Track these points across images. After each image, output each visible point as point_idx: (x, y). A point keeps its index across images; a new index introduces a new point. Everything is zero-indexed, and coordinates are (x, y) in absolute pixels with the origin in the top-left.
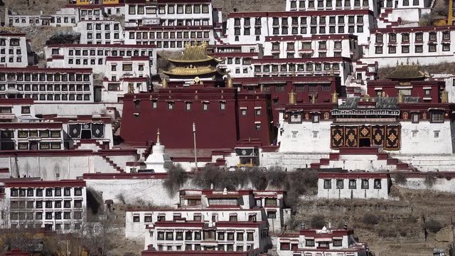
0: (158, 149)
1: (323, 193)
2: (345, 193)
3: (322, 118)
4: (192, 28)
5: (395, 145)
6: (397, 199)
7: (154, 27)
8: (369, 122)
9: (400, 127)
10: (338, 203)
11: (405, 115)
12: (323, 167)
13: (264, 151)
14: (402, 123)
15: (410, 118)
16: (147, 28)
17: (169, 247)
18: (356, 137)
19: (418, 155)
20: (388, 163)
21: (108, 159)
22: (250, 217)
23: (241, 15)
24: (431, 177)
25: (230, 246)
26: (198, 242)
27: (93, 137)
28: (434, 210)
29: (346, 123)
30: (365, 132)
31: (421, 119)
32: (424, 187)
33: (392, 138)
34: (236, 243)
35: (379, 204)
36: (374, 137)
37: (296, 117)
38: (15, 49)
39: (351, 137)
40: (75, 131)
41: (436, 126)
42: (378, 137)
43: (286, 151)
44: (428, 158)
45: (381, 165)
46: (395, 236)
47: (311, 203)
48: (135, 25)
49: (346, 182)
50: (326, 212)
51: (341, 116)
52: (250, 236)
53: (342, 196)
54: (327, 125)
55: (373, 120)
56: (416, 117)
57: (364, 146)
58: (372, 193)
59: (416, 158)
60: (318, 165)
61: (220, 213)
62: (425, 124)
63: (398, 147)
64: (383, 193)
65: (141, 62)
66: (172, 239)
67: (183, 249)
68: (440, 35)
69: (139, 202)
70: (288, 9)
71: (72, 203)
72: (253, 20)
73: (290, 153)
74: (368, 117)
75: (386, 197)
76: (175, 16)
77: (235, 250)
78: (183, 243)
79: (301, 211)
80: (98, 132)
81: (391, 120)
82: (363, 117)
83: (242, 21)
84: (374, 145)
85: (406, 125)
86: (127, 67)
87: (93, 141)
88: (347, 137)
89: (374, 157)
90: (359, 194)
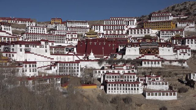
0: (92, 54)
1: (144, 65)
2: (150, 66)
3: (137, 46)
4: (84, 28)
5: (158, 53)
6: (164, 67)
7: (75, 28)
8: (150, 47)
9: (158, 48)
10: (149, 68)
11: (160, 46)
12: (139, 59)
13: (119, 55)
14: (159, 47)
15: (161, 46)
16: (73, 28)
17: (113, 80)
18: (147, 51)
19: (164, 56)
20: (158, 58)
21: (77, 57)
22: (128, 72)
23: (95, 25)
24: (171, 61)
25: (128, 80)
26: (118, 79)
27: (72, 51)
28: (174, 70)
29: (144, 47)
30: (149, 50)
31: (164, 46)
32: (169, 64)
33: (157, 51)
34: (129, 79)
35: (160, 68)
36: (152, 51)
37: (130, 46)
38: (43, 31)
39: (146, 51)
40: (67, 49)
41: (169, 48)
42: (153, 51)
43: (127, 55)
44: (168, 56)
45: (156, 58)
46: (168, 77)
47: (141, 68)
48: (70, 27)
49: (150, 62)
50: (146, 70)
51: (142, 46)
52: (134, 77)
53: (149, 66)
54: (138, 48)
55: (151, 47)
56: (163, 46)
57: (149, 53)
58: (157, 65)
59: (164, 57)
60: (138, 58)
61: (120, 71)
62: (165, 48)
63: (158, 54)
64: (160, 66)
65: (75, 35)
66: (111, 78)
67: (114, 81)
68: (147, 30)
69: (91, 68)
70: (105, 24)
71: (76, 68)
72: (98, 26)
73: (129, 55)
74: (150, 46)
75: (161, 67)
76: (79, 25)
77: (129, 81)
78: (114, 79)
79: (138, 70)
80: (73, 50)
81: (156, 47)
82: (148, 46)
83: (96, 26)
84: (152, 53)
85: (160, 48)
86: (72, 36)
87: (72, 52)
88: (144, 51)
89: (154, 56)
90: (154, 66)
